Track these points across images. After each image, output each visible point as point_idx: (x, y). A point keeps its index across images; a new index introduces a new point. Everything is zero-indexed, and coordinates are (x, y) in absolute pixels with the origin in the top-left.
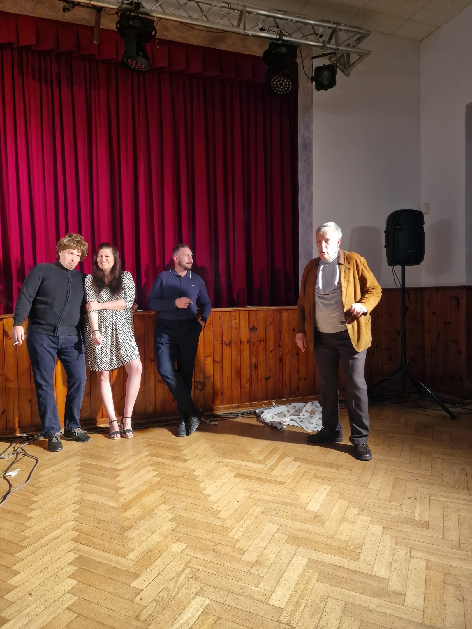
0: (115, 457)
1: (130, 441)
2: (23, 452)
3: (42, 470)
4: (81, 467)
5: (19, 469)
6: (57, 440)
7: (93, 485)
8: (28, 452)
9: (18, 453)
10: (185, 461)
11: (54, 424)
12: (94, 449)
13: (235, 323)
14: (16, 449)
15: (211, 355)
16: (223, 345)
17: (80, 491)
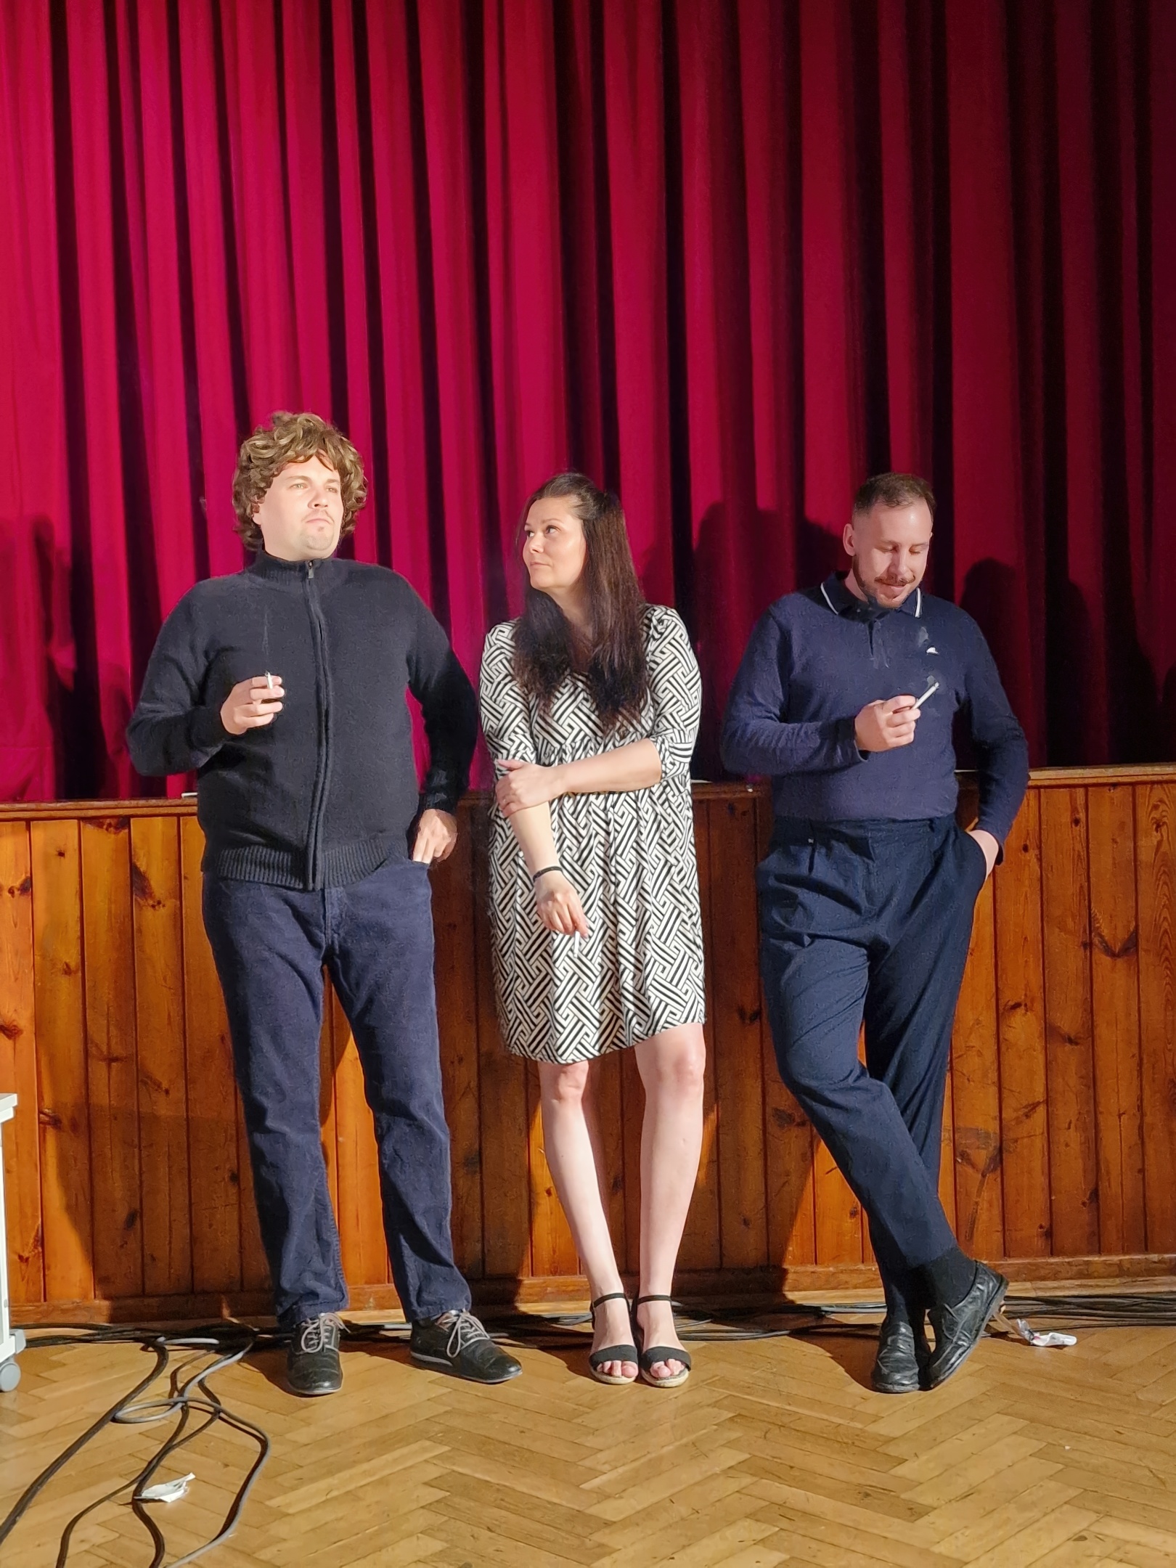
5: (191, 1477)
6: (322, 1345)
8: (226, 1404)
9: (190, 1404)
11: (319, 1276)
13: (1155, 843)
14: (180, 1385)
15: (1032, 1001)
16: (1096, 951)
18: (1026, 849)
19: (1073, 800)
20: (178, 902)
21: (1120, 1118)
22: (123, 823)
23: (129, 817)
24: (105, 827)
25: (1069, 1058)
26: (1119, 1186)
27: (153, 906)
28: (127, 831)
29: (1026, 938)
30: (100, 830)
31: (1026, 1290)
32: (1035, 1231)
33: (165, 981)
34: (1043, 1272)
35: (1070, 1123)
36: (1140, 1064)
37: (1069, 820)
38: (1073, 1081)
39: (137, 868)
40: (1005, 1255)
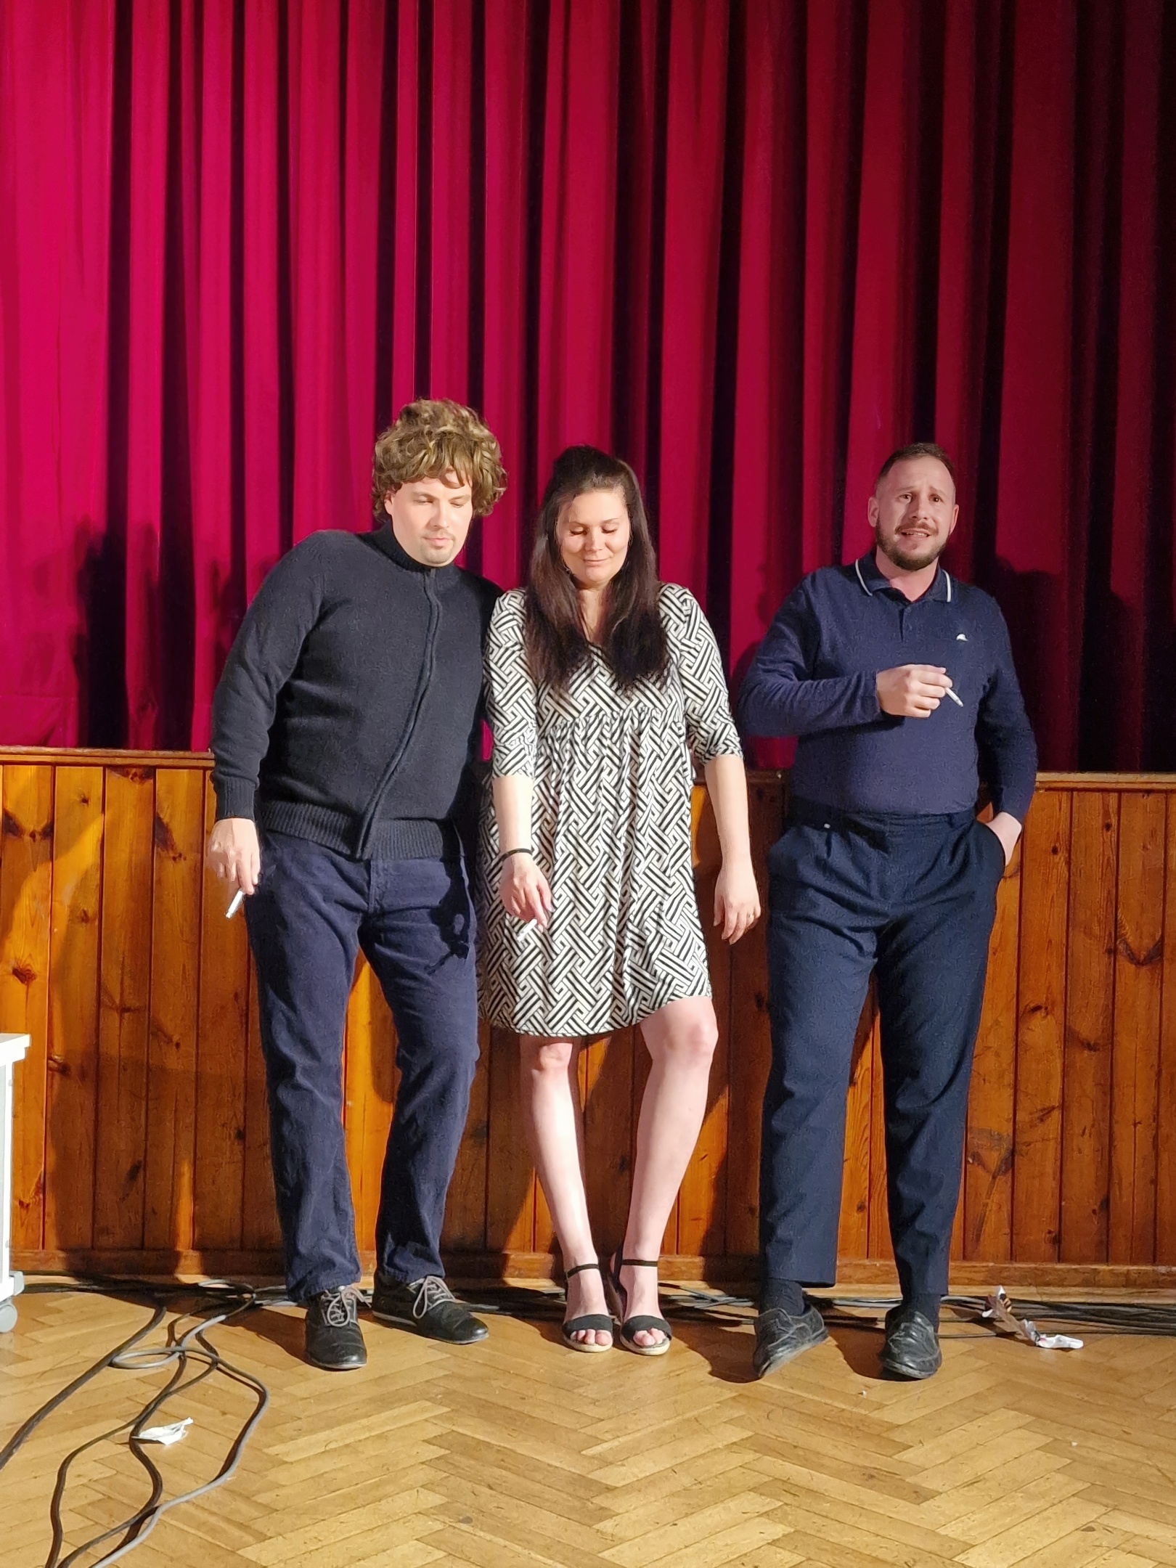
0: (589, 1431)
1: (653, 1369)
2: (205, 1351)
3: (283, 1440)
4: (443, 1452)
5: (189, 1421)
6: (345, 1317)
7: (495, 1535)
8: (223, 1356)
9: (188, 1354)
10: (920, 1495)
11: (335, 1245)
12: (495, 1383)
14: (177, 1336)
15: (1053, 1004)
16: (1119, 957)
17: (442, 1554)
18: (1055, 851)
19: (1105, 804)
20: (199, 857)
21: (1135, 1128)
22: (149, 773)
23: (155, 768)
24: (130, 776)
25: (1085, 1061)
26: (1129, 1197)
27: (174, 859)
28: (153, 781)
29: (1050, 941)
30: (125, 779)
31: (1031, 1294)
32: (1044, 1236)
33: (182, 932)
34: (1048, 1278)
35: (1085, 1130)
36: (1159, 1073)
37: (1101, 826)
38: (1089, 1086)
39: (160, 819)
40: (1011, 1259)
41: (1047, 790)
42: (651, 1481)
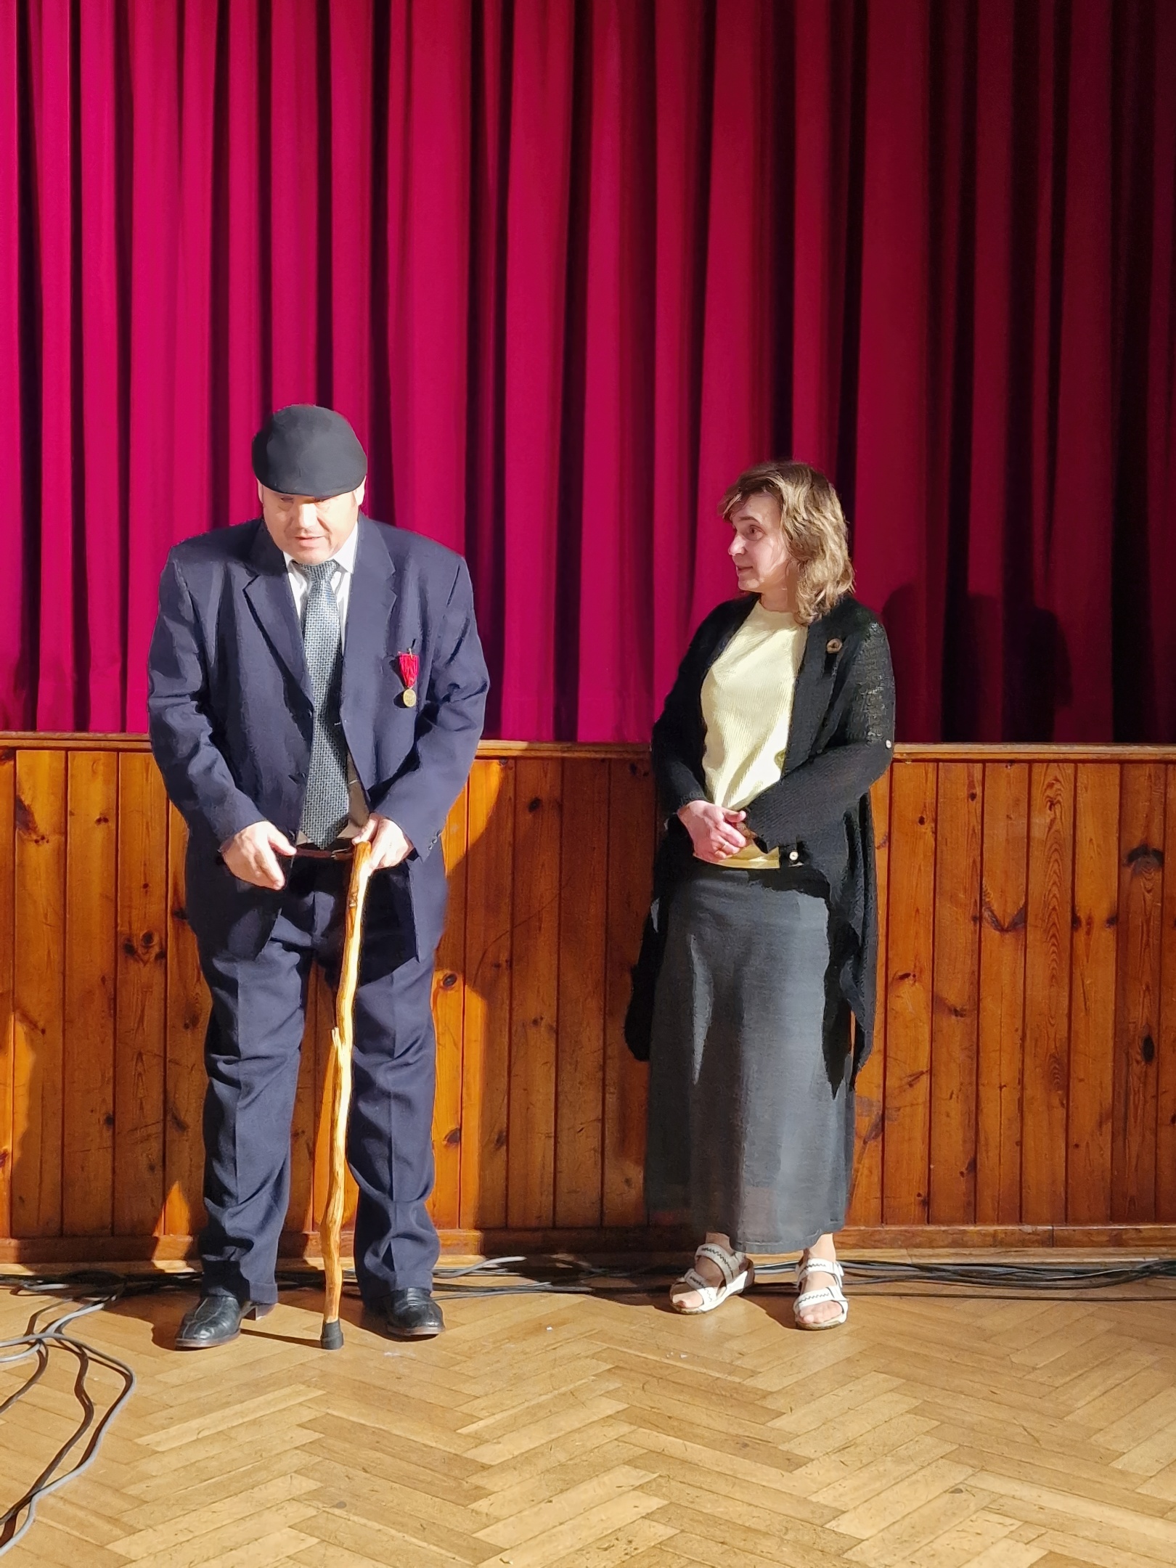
0: (465, 1408)
3: (156, 1430)
4: (317, 1436)
7: (370, 1519)
10: (792, 1463)
13: (1048, 821)
15: (921, 972)
16: (985, 924)
17: (316, 1540)
18: (922, 821)
19: (970, 775)
20: (63, 839)
21: (1001, 1090)
22: (8, 755)
23: (15, 748)
25: (954, 1028)
26: (997, 1157)
27: (37, 841)
28: (12, 763)
29: (918, 910)
31: (901, 1257)
32: (913, 1199)
33: (46, 918)
34: (918, 1240)
35: (952, 1093)
36: (1023, 1038)
37: (966, 796)
38: (957, 1052)
39: (21, 801)
40: (882, 1222)
41: (914, 761)
42: (527, 1458)
